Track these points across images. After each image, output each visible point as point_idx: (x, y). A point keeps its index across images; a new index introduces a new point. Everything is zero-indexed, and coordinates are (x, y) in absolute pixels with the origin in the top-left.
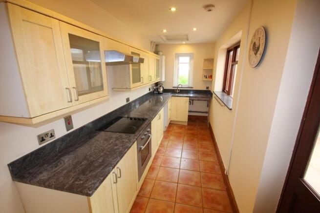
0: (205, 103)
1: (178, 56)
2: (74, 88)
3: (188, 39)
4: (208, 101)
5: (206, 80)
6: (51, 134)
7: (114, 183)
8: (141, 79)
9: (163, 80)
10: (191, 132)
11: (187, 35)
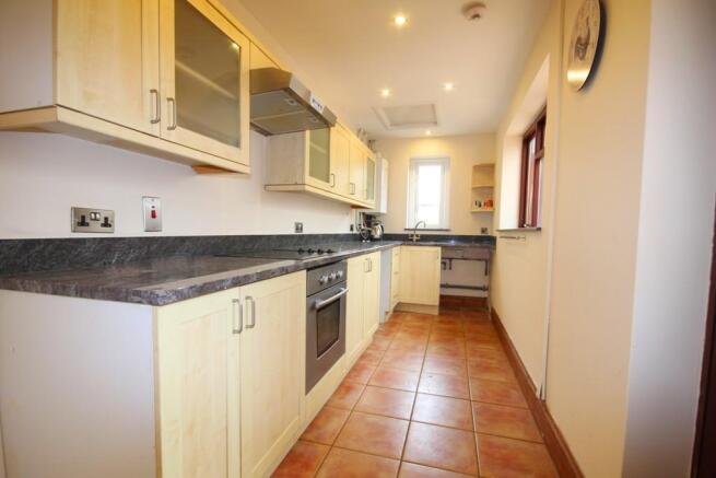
0: (481, 266)
1: (416, 163)
2: (169, 99)
3: (435, 123)
4: (486, 261)
5: (479, 209)
6: (106, 219)
7: (234, 332)
8: (331, 178)
9: (383, 210)
10: (447, 326)
11: (433, 106)
